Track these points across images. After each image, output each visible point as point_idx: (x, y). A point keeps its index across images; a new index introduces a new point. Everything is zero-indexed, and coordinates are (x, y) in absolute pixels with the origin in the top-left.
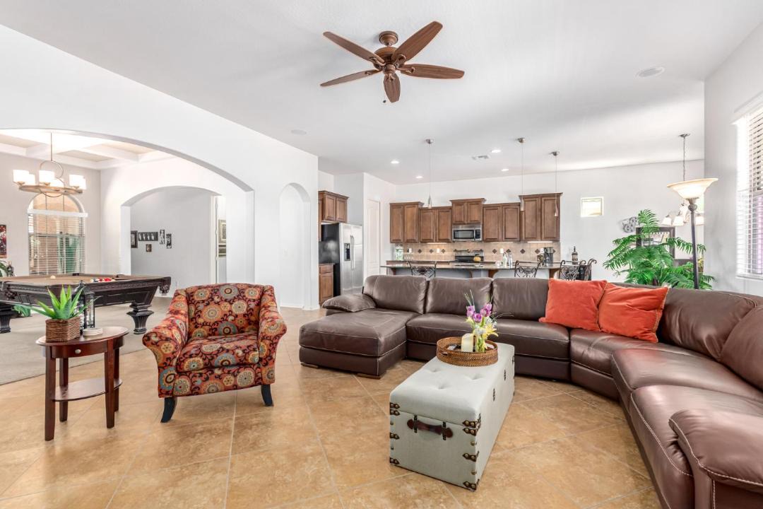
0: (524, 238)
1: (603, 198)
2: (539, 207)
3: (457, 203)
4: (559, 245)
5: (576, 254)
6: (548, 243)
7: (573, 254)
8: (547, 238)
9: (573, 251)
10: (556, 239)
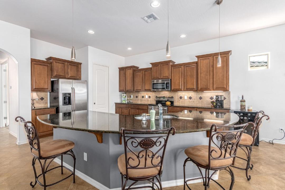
0: (200, 88)
1: (269, 53)
2: (211, 64)
3: (154, 65)
4: (229, 94)
5: (244, 101)
6: (220, 93)
7: (241, 101)
8: (217, 89)
9: (241, 99)
10: (226, 89)
